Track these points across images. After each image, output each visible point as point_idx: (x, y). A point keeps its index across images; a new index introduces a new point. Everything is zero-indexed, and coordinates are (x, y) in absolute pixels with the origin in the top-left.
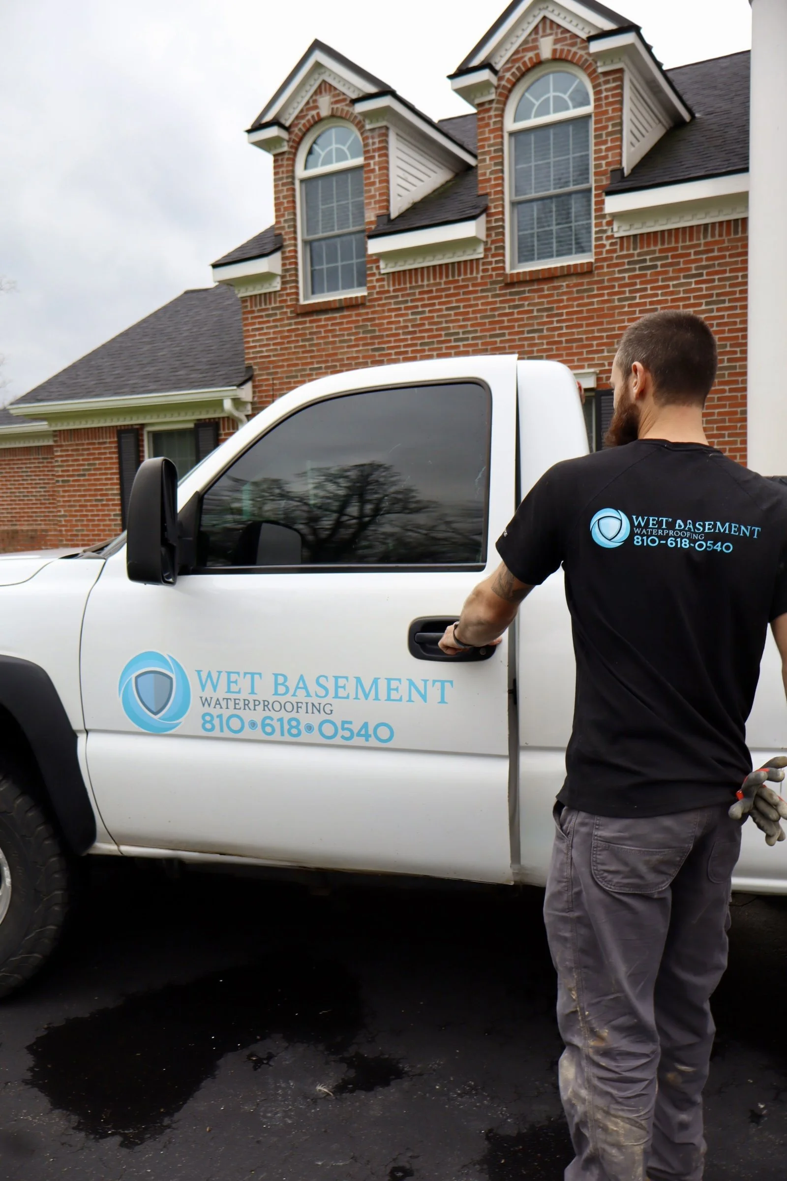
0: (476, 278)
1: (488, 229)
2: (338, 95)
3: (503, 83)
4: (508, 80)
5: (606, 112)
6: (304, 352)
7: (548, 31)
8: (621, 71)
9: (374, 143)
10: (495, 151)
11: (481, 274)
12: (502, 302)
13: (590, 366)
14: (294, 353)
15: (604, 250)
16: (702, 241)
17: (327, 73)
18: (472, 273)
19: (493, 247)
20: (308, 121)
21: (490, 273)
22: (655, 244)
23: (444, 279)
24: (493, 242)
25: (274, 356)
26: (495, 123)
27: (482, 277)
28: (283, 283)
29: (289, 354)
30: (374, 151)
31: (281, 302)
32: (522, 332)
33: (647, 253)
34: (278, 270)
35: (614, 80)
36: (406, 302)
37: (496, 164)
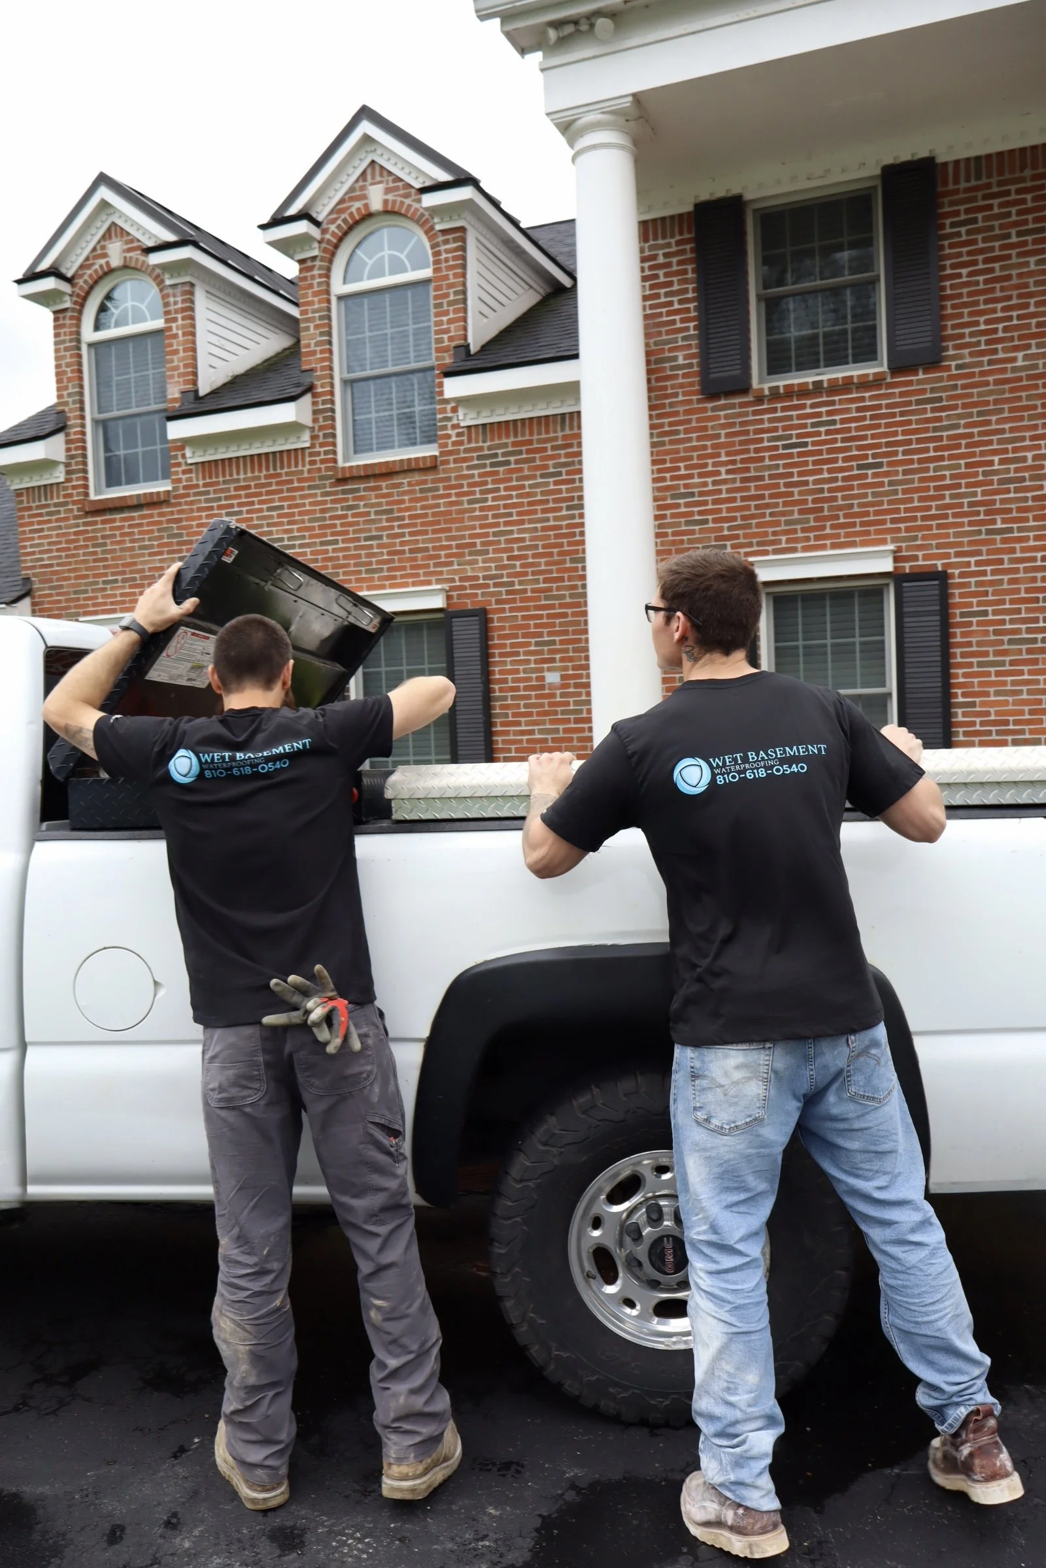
0: (302, 472)
1: (315, 412)
2: (132, 241)
3: (328, 236)
4: (333, 234)
5: (446, 277)
6: (95, 561)
7: (378, 178)
8: (462, 229)
9: (176, 303)
10: (321, 318)
11: (308, 467)
12: (333, 501)
13: (438, 582)
14: (83, 562)
15: (450, 441)
16: (560, 434)
17: (117, 215)
18: (296, 466)
19: (321, 434)
20: (96, 271)
21: (318, 466)
22: (508, 436)
23: (264, 472)
24: (321, 428)
25: (58, 565)
26: (319, 284)
27: (309, 471)
28: (68, 472)
29: (76, 563)
30: (176, 312)
31: (65, 496)
32: (358, 540)
33: (499, 446)
34: (61, 456)
35: (455, 240)
36: (219, 499)
37: (322, 334)
